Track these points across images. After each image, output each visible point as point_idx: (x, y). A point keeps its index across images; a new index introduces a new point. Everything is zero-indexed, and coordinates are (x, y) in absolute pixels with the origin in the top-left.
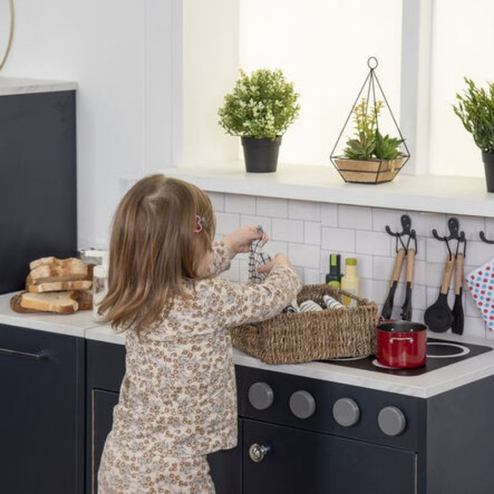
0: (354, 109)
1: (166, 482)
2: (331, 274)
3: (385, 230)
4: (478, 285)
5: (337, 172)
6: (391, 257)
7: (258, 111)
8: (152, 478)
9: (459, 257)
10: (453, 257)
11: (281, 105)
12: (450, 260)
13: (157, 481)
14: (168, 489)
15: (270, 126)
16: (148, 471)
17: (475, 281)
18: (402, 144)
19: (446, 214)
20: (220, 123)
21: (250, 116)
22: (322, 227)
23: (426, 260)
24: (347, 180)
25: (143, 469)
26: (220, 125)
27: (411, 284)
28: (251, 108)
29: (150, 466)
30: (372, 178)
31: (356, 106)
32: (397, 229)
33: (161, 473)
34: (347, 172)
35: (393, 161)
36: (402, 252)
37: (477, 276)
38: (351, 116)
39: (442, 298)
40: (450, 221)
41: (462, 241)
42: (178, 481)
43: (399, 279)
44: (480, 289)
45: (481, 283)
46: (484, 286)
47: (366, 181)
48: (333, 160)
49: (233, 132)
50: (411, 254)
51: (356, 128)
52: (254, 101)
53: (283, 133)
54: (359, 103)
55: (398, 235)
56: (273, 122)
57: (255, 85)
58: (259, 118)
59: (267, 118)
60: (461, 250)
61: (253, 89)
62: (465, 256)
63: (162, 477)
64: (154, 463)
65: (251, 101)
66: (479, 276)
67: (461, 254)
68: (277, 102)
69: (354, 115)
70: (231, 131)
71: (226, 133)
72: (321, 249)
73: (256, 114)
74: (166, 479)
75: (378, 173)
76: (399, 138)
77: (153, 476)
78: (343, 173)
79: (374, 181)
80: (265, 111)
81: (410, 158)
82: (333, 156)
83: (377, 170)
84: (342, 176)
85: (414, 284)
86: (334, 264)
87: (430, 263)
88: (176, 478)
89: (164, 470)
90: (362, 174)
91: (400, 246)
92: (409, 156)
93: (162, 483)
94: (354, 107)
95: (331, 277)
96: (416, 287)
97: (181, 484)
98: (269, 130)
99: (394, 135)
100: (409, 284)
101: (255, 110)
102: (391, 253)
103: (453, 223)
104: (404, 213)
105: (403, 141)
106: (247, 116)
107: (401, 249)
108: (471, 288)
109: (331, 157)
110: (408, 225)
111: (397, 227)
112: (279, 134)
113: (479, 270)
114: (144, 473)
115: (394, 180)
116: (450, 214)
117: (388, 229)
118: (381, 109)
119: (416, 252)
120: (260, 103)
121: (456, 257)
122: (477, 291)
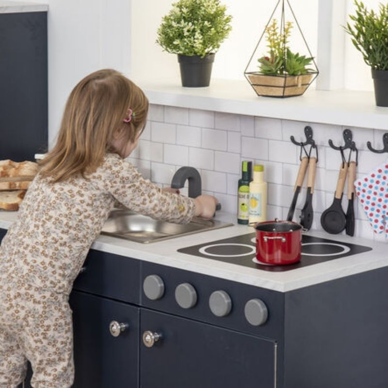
0: (267, 29)
1: (22, 299)
2: (243, 179)
3: (290, 140)
4: (364, 191)
5: (251, 87)
6: (297, 164)
7: (188, 31)
8: (11, 294)
9: (351, 165)
10: (346, 165)
11: (209, 26)
12: (343, 167)
13: (15, 297)
14: (24, 305)
15: (198, 45)
16: (9, 289)
17: (362, 187)
18: (312, 62)
19: (342, 126)
20: (158, 42)
21: (181, 36)
22: (242, 136)
23: (325, 168)
24: (260, 94)
25: (5, 287)
26: (157, 44)
27: (312, 189)
28: (183, 28)
29: (10, 285)
30: (279, 92)
31: (269, 26)
32: (301, 139)
33: (18, 291)
34: (259, 87)
35: (301, 77)
36: (305, 160)
37: (363, 182)
38: (264, 36)
39: (337, 202)
40: (344, 133)
41: (354, 150)
42: (32, 299)
43: (302, 184)
44: (366, 194)
45: (367, 189)
46: (370, 192)
47: (274, 95)
48: (247, 75)
49: (169, 50)
50: (312, 161)
51: (268, 46)
52: (185, 22)
53: (216, 52)
54: (271, 23)
55: (302, 145)
56: (201, 41)
57: (187, 8)
58: (188, 37)
59: (195, 37)
60: (353, 159)
61: (185, 10)
62: (357, 164)
63: (19, 295)
64: (14, 282)
65: (183, 21)
66: (365, 182)
67: (353, 162)
68: (206, 23)
69: (266, 34)
70: (168, 49)
71: (163, 51)
72: (241, 157)
73: (186, 34)
74: (22, 296)
75: (284, 87)
76: (308, 56)
77: (12, 293)
78: (255, 87)
79: (282, 95)
80: (194, 31)
81: (319, 74)
82: (247, 72)
83: (283, 85)
84: (255, 90)
85: (313, 189)
86: (245, 170)
87: (329, 170)
88: (31, 296)
89: (20, 289)
90: (270, 88)
91: (304, 155)
92: (318, 73)
93: (19, 299)
94: (266, 26)
95: (243, 182)
96: (315, 191)
97: (35, 302)
98: (197, 48)
99: (303, 53)
100: (309, 189)
101: (185, 30)
102: (297, 161)
103: (348, 134)
104: (307, 125)
105: (312, 58)
106: (179, 35)
107: (305, 157)
108: (359, 194)
109: (245, 73)
110: (310, 136)
111: (301, 137)
112: (213, 52)
113: (365, 177)
114: (6, 291)
115: (304, 94)
116: (345, 126)
117: (292, 139)
118: (290, 30)
119: (317, 161)
120: (190, 24)
121: (348, 166)
122: (363, 196)
